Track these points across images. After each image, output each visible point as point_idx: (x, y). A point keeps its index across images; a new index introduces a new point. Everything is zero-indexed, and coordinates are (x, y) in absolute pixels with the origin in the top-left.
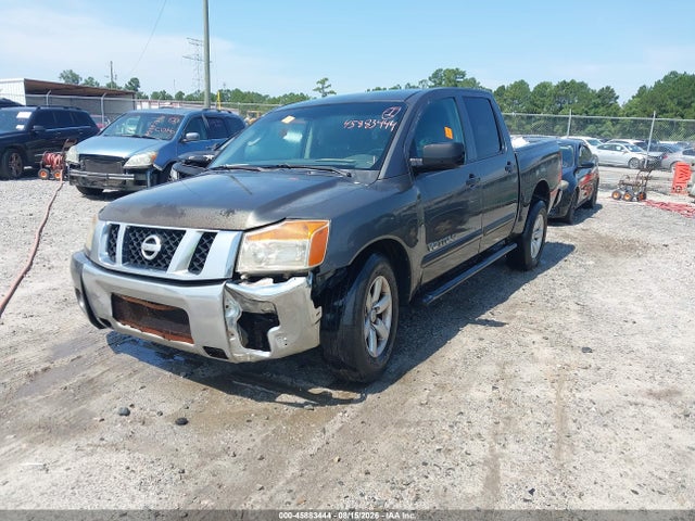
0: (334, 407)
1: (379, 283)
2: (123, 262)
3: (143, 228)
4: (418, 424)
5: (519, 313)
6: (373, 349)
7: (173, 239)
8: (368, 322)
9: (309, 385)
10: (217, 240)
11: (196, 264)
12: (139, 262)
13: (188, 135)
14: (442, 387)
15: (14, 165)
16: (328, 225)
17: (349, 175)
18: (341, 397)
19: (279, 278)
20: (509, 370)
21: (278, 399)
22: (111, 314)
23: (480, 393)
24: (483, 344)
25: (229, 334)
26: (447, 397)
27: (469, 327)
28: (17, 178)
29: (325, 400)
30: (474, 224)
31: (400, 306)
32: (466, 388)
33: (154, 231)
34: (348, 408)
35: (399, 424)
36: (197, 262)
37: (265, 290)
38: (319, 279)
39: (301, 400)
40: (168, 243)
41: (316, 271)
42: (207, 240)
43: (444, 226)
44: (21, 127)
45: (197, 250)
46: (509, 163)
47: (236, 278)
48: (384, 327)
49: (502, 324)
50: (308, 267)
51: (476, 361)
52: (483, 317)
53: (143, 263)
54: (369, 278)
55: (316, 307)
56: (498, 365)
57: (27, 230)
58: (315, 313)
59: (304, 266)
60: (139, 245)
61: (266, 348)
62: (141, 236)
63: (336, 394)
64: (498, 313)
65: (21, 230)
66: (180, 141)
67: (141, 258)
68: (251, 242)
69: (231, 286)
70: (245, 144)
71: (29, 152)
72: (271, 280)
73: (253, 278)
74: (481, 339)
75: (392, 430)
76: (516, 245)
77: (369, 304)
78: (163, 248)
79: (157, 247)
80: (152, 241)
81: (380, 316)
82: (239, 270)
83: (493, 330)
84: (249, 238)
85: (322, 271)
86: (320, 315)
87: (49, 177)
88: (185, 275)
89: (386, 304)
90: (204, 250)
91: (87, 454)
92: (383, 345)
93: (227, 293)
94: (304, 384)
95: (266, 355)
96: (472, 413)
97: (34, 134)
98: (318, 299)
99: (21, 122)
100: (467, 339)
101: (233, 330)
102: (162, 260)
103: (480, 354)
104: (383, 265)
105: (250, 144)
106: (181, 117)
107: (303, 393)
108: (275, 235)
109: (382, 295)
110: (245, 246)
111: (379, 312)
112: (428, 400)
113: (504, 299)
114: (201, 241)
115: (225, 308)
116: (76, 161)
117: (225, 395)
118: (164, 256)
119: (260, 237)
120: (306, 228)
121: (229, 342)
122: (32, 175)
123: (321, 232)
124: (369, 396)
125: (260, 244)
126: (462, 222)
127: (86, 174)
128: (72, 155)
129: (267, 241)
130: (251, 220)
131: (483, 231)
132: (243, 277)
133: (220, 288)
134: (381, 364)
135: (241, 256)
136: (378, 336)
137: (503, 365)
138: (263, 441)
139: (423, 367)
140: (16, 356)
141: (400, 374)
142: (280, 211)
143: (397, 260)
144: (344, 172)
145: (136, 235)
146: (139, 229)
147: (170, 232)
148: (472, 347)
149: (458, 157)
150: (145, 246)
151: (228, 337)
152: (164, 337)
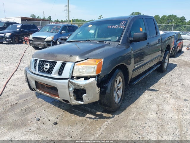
0: (104, 120)
1: (119, 79)
2: (39, 71)
3: (44, 61)
4: (132, 127)
5: (162, 87)
6: (117, 100)
7: (53, 64)
8: (115, 91)
9: (96, 111)
10: (66, 65)
11: (60, 73)
12: (43, 71)
13: (62, 31)
14: (139, 113)
15: (16, 40)
16: (102, 60)
17: (109, 43)
18: (107, 116)
19: (86, 78)
20: (161, 107)
21: (86, 116)
22: (35, 87)
23: (152, 115)
24: (152, 97)
25: (70, 96)
26: (141, 117)
27: (146, 92)
28: (17, 44)
29: (101, 117)
30: (147, 59)
31: (125, 85)
32: (147, 113)
33: (48, 62)
34: (109, 120)
35: (126, 127)
36: (60, 72)
37: (81, 82)
38: (99, 79)
39: (93, 117)
40: (51, 65)
41: (98, 76)
42: (64, 65)
43: (137, 59)
44: (18, 30)
45: (61, 68)
46: (159, 39)
47: (72, 77)
48: (120, 93)
49: (157, 91)
50: (96, 74)
51: (150, 104)
52: (151, 88)
53: (44, 72)
54: (116, 77)
55: (98, 88)
56: (157, 105)
58: (98, 90)
59: (94, 74)
60: (43, 66)
61: (82, 101)
62: (44, 63)
63: (105, 115)
64: (155, 87)
65: (16, 59)
66: (60, 33)
67: (44, 70)
68: (77, 66)
69: (71, 80)
70: (77, 34)
71: (20, 36)
72: (84, 79)
73: (78, 78)
74: (151, 96)
75: (123, 129)
76: (160, 65)
77: (115, 86)
78: (50, 67)
79: (48, 67)
80: (47, 65)
81: (119, 89)
82: (73, 75)
83: (154, 93)
84: (77, 65)
85: (100, 76)
86: (100, 90)
87: (26, 44)
88: (57, 76)
89: (121, 85)
90: (63, 68)
92: (120, 99)
93: (70, 84)
94: (94, 111)
95: (82, 103)
96: (150, 123)
97: (21, 31)
98: (99, 85)
99: (18, 28)
100: (146, 96)
101: (72, 94)
102: (50, 71)
103: (151, 101)
104: (120, 73)
105: (79, 33)
106: (61, 26)
107: (94, 114)
108: (85, 64)
109: (119, 82)
110: (75, 67)
111: (119, 88)
112: (135, 118)
113: (157, 82)
114: (62, 65)
115: (69, 87)
116: (32, 39)
118: (51, 70)
119: (80, 64)
120: (95, 61)
121: (70, 98)
122: (21, 43)
123: (100, 63)
124: (115, 116)
125: (80, 67)
126: (143, 58)
127: (34, 43)
128: (31, 37)
129: (83, 66)
130: (77, 58)
131: (151, 61)
132: (75, 77)
133: (67, 81)
134: (119, 105)
135: (74, 71)
136: (118, 96)
137: (158, 105)
138: (81, 132)
139: (132, 105)
140: (8, 99)
141: (125, 109)
142: (87, 55)
143: (125, 71)
144: (108, 42)
145: (42, 63)
146: (43, 61)
147: (52, 62)
148: (148, 98)
149: (145, 37)
150: (45, 66)
151: (70, 97)
152: (51, 95)
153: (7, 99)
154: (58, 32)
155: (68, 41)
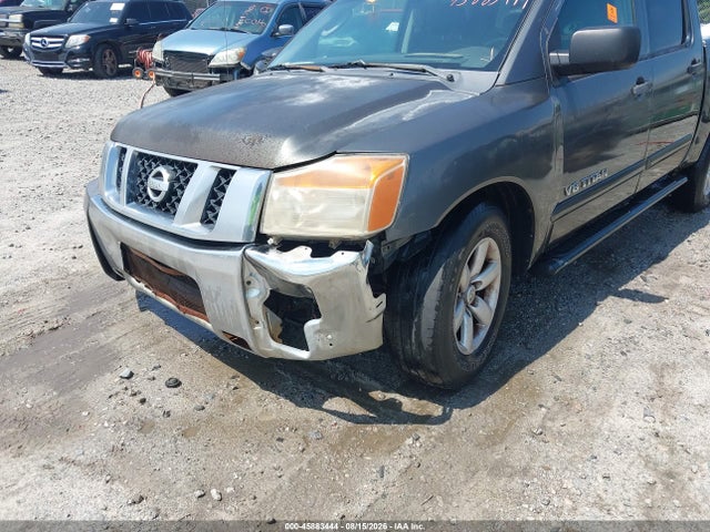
0: (402, 427)
1: (483, 248)
2: (128, 202)
3: (153, 156)
4: (525, 472)
5: (683, 280)
6: (468, 344)
7: (184, 174)
8: (462, 305)
9: (373, 383)
10: (234, 179)
11: (211, 215)
12: (147, 202)
13: (281, 27)
14: (567, 404)
15: (108, 61)
16: (404, 164)
17: (451, 79)
18: (417, 412)
19: (322, 248)
20: (671, 381)
21: (327, 405)
22: (122, 266)
23: (628, 421)
24: (633, 330)
25: (253, 321)
26: (573, 424)
27: (611, 300)
28: (112, 77)
29: (390, 413)
30: (628, 152)
31: (513, 274)
32: (603, 408)
33: (165, 162)
34: (423, 431)
35: (496, 470)
36: (209, 216)
37: (297, 266)
38: (385, 252)
39: (358, 410)
40: (178, 179)
41: (379, 238)
42: (226, 175)
43: (585, 153)
44: (114, 20)
45: (213, 195)
46: (694, 62)
47: (261, 241)
48: (486, 311)
49: (659, 299)
50: (367, 232)
51: (620, 359)
52: (631, 285)
53: (151, 205)
54: (468, 242)
55: (376, 296)
56: (653, 368)
57: (101, 137)
58: (375, 305)
59: (358, 231)
60: (147, 178)
61: (303, 346)
62: (150, 166)
63: (408, 404)
64: (649, 280)
65: (95, 137)
66: (272, 35)
67: (148, 197)
68: (283, 188)
69: (252, 253)
70: (318, 35)
71: (123, 48)
72: (310, 250)
73: (287, 244)
74: (629, 322)
75: (484, 478)
76: (685, 180)
77: (464, 280)
78: (171, 186)
79: (164, 185)
80: (159, 175)
81: (482, 294)
82: (265, 230)
83: (645, 308)
84: (282, 182)
85: (389, 237)
86: (384, 306)
87: (144, 77)
88: (196, 230)
89: (493, 276)
90: (220, 194)
91: (54, 477)
92: (483, 334)
93: (249, 268)
94: (365, 381)
95: (303, 355)
96: (612, 457)
97: (128, 28)
98: (377, 281)
99: (114, 14)
100: (608, 320)
101: (258, 310)
102: (168, 205)
103: (626, 346)
104: (495, 221)
105: (325, 33)
107: (362, 399)
108: (319, 180)
109: (487, 264)
111: (481, 288)
112: (543, 427)
113: (661, 258)
114: (217, 181)
115: (246, 285)
116: (160, 58)
117: (258, 389)
118: (174, 198)
119: (297, 181)
120: (368, 169)
122: (127, 74)
123: (391, 177)
124: (456, 412)
125: (296, 193)
126: (609, 147)
127: (171, 74)
128: (157, 52)
129: (307, 189)
130: (287, 152)
131: (646, 162)
132: (271, 241)
133: (238, 253)
134: (478, 362)
135: (268, 211)
136: (476, 321)
137: (660, 370)
138: (291, 480)
139: (541, 366)
140: (26, 306)
141: (504, 377)
142: (331, 138)
143: (514, 209)
144: (442, 74)
145: (144, 164)
146: (149, 157)
147: (182, 165)
148: (616, 333)
149: (629, 51)
150: (152, 183)
151: (252, 326)
152: (178, 307)
153: (22, 307)
154: (264, 28)
155: (273, 69)
